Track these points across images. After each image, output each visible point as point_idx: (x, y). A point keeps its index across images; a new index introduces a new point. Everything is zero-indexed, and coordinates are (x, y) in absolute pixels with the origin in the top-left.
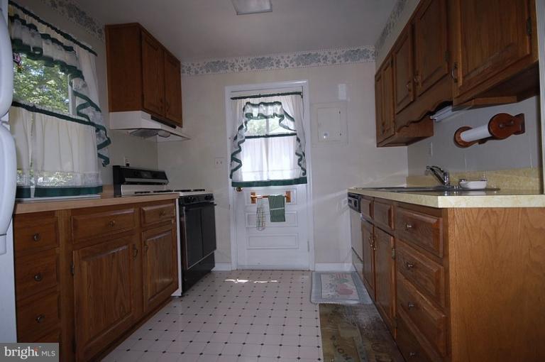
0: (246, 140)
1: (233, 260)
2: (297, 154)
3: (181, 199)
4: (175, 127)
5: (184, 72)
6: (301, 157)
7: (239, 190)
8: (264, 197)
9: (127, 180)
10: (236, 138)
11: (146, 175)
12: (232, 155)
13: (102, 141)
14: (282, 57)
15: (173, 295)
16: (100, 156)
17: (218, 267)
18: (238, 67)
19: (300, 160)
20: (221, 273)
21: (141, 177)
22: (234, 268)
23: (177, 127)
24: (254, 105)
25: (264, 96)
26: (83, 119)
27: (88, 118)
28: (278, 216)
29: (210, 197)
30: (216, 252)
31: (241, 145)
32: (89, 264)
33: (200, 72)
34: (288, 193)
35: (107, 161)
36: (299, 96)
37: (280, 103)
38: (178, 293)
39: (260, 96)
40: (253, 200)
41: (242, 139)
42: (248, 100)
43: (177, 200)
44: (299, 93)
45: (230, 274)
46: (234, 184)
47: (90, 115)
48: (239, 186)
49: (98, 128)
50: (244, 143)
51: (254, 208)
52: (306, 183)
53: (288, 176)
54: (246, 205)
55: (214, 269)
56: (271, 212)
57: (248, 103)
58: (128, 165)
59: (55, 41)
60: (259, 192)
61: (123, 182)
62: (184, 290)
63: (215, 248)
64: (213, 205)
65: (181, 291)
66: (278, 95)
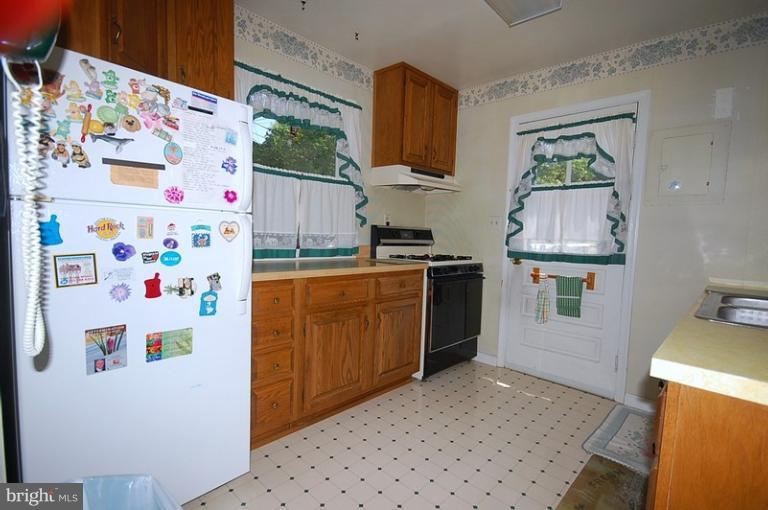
0: (533, 193)
1: (500, 353)
2: (608, 217)
3: (429, 269)
4: (443, 177)
5: (461, 104)
6: (617, 222)
7: (517, 262)
8: (550, 276)
9: (383, 241)
10: (517, 191)
11: (406, 235)
12: (510, 214)
13: (360, 200)
14: (606, 58)
15: (413, 376)
16: (358, 215)
17: (480, 358)
18: (531, 86)
19: (615, 227)
20: (482, 365)
21: (399, 238)
22: (500, 364)
23: (446, 176)
24: (550, 141)
25: (567, 126)
26: (344, 179)
27: (348, 178)
28: (570, 308)
29: (478, 267)
30: (479, 337)
31: (525, 201)
32: (319, 328)
33: (481, 101)
34: (591, 276)
35: (364, 221)
36: (629, 120)
37: (591, 135)
38: (419, 375)
39: (560, 127)
40: (536, 278)
41: (526, 192)
42: (540, 134)
43: (426, 271)
44: (630, 116)
45: (492, 371)
46: (510, 254)
47: (350, 174)
48: (517, 257)
49: (358, 188)
50: (530, 197)
51: (534, 289)
52: (624, 263)
53: (592, 250)
54: (524, 284)
55: (475, 359)
56: (558, 299)
57: (541, 139)
58: (388, 224)
59: (322, 107)
60: (546, 268)
61: (379, 243)
62: (427, 375)
63: (479, 333)
64: (481, 277)
65: (422, 374)
66: (591, 122)
